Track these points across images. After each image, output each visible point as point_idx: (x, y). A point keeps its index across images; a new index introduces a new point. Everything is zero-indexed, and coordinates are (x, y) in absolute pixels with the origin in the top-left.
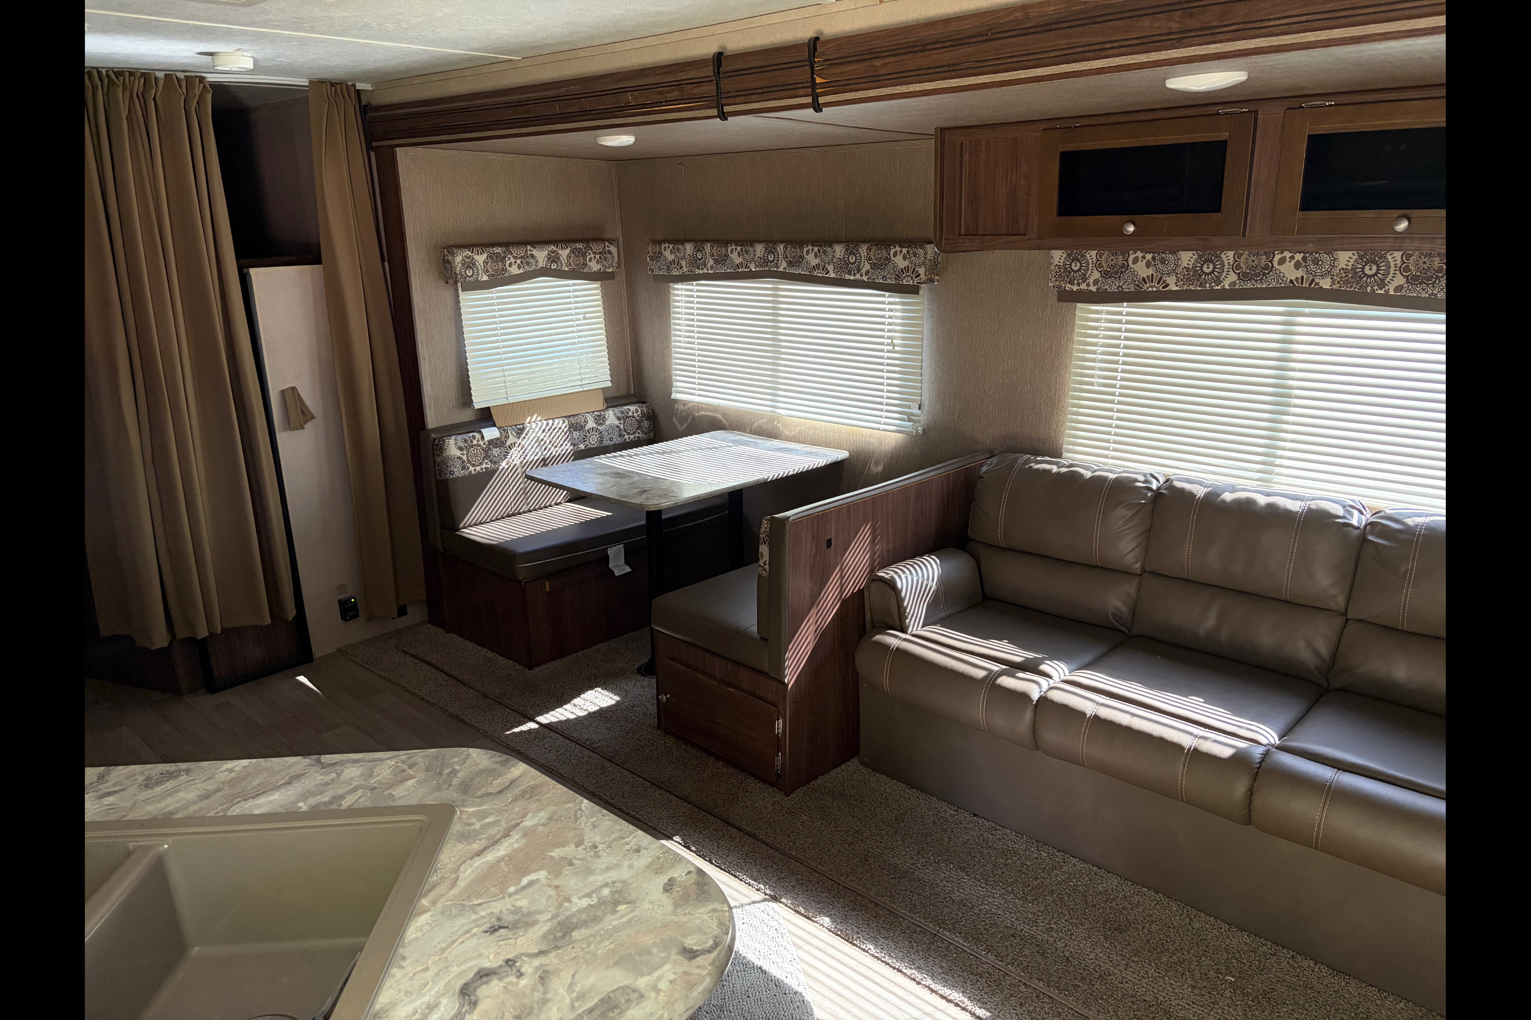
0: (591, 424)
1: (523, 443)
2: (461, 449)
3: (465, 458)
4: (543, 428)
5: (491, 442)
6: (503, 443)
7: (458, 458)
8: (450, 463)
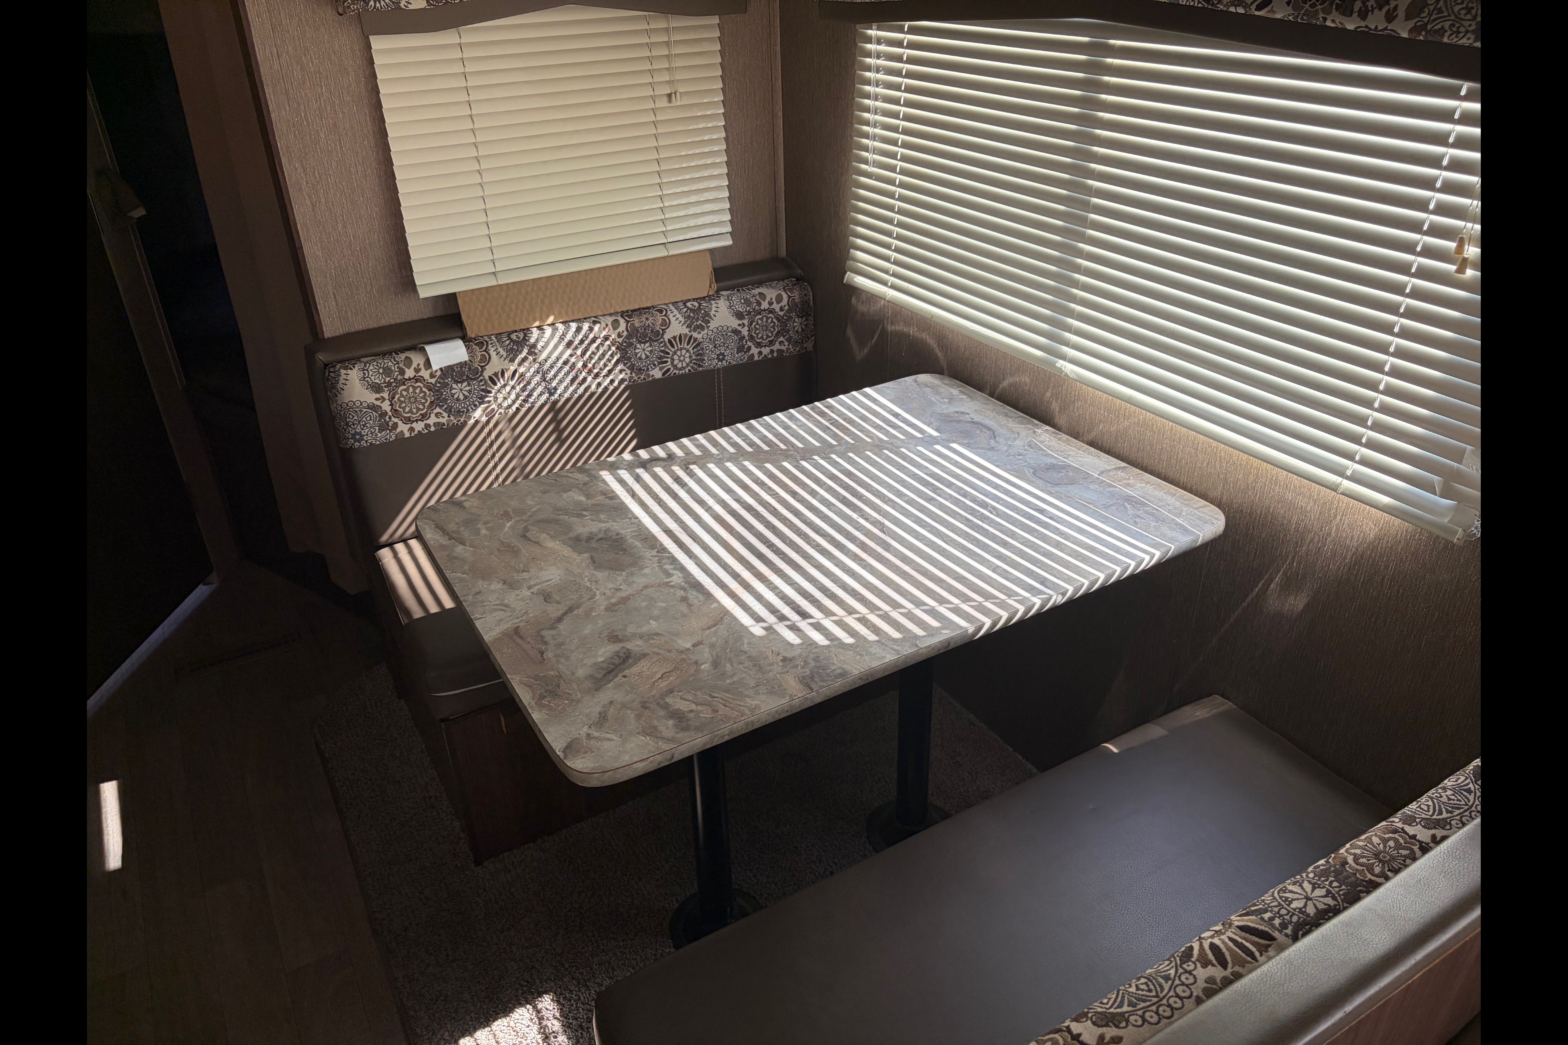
0: (677, 327)
1: (522, 370)
2: (377, 388)
3: (386, 406)
4: (569, 337)
5: (447, 371)
6: (476, 371)
7: (369, 407)
8: (353, 418)
